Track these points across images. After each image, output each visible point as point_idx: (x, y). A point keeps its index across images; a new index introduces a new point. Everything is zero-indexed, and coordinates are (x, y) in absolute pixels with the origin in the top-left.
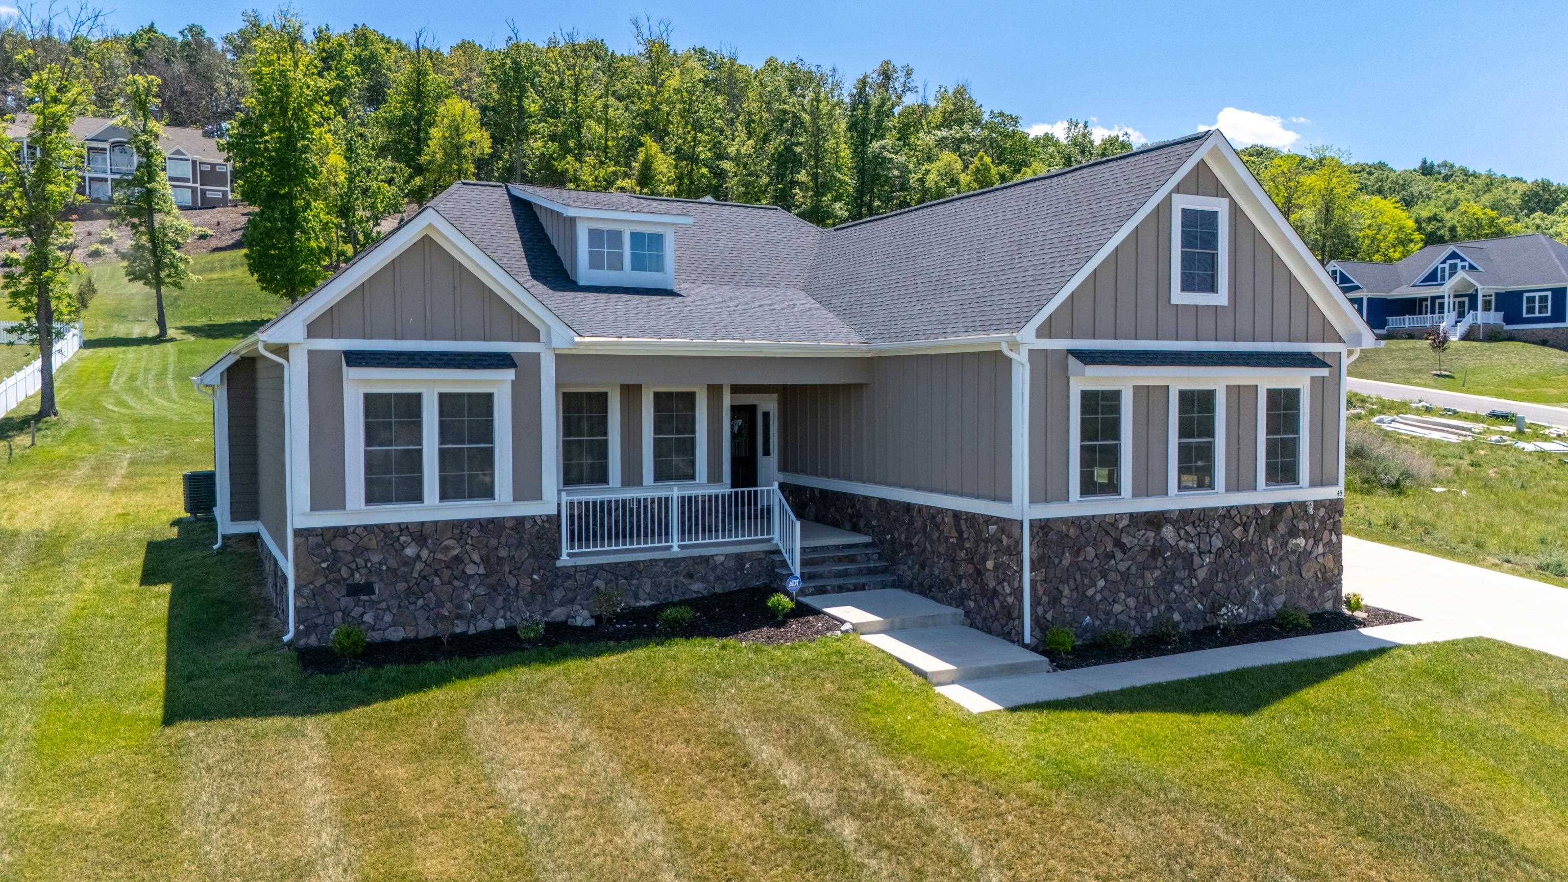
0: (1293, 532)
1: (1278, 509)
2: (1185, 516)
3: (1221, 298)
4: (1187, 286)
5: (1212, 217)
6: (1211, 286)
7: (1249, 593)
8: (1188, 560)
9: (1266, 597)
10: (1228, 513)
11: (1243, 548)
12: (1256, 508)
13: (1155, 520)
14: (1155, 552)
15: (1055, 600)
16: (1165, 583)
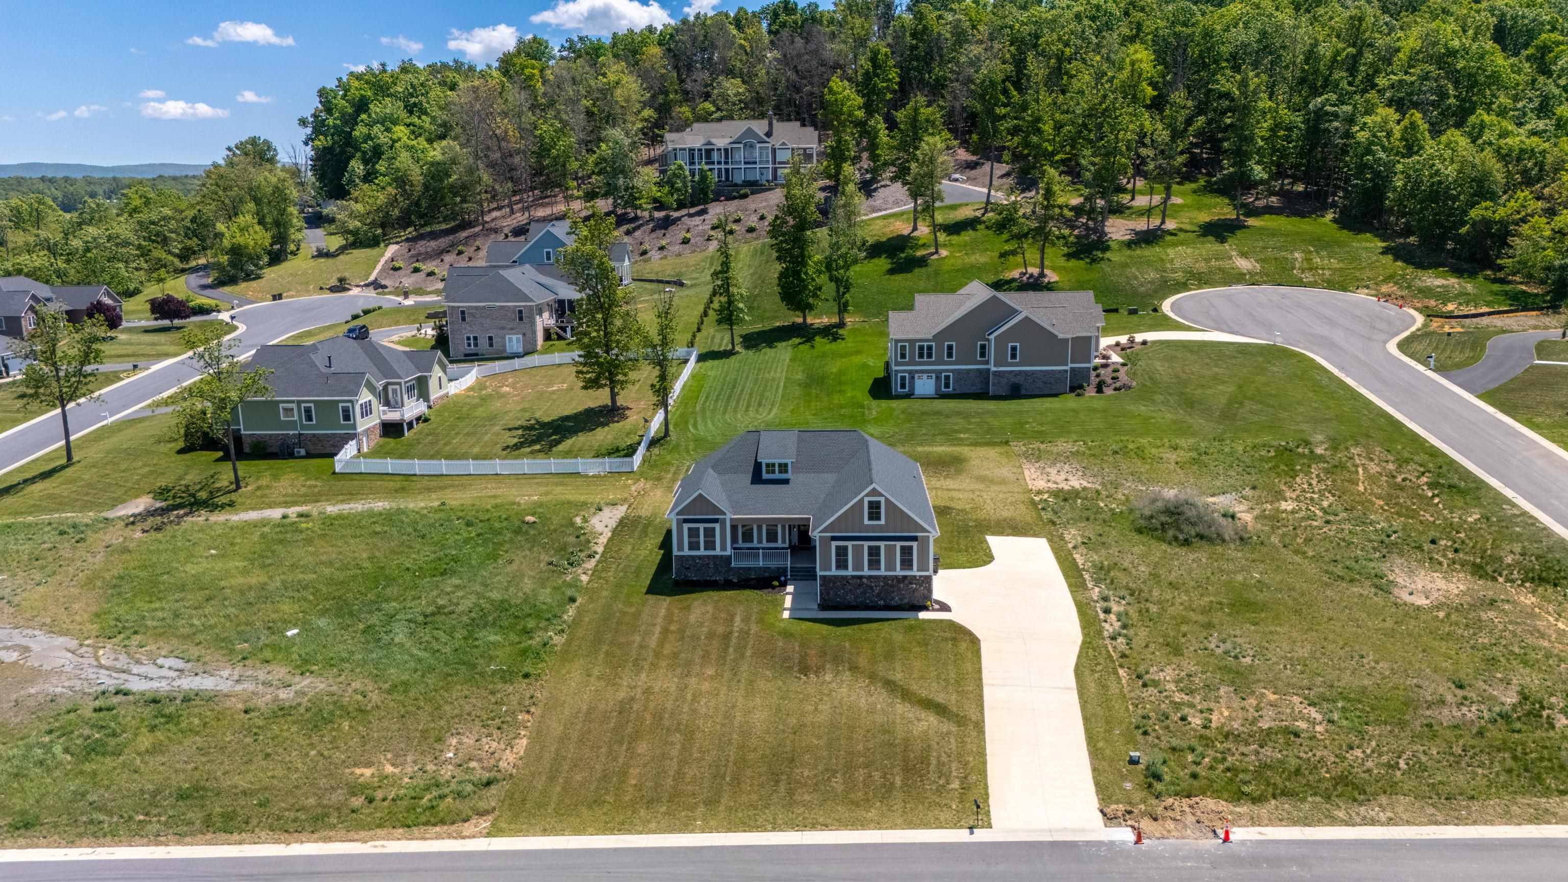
0: (911, 583)
1: (905, 577)
2: (870, 577)
3: (883, 522)
4: (870, 519)
5: (879, 502)
6: (879, 519)
7: (893, 599)
8: (871, 588)
9: (901, 600)
10: (885, 577)
11: (892, 586)
12: (896, 577)
13: (860, 577)
14: (860, 585)
15: (828, 594)
16: (864, 593)
